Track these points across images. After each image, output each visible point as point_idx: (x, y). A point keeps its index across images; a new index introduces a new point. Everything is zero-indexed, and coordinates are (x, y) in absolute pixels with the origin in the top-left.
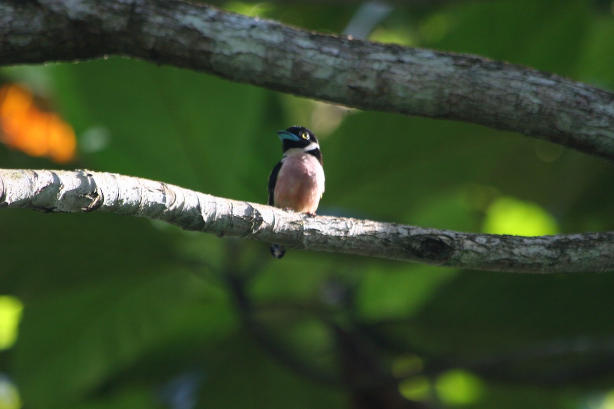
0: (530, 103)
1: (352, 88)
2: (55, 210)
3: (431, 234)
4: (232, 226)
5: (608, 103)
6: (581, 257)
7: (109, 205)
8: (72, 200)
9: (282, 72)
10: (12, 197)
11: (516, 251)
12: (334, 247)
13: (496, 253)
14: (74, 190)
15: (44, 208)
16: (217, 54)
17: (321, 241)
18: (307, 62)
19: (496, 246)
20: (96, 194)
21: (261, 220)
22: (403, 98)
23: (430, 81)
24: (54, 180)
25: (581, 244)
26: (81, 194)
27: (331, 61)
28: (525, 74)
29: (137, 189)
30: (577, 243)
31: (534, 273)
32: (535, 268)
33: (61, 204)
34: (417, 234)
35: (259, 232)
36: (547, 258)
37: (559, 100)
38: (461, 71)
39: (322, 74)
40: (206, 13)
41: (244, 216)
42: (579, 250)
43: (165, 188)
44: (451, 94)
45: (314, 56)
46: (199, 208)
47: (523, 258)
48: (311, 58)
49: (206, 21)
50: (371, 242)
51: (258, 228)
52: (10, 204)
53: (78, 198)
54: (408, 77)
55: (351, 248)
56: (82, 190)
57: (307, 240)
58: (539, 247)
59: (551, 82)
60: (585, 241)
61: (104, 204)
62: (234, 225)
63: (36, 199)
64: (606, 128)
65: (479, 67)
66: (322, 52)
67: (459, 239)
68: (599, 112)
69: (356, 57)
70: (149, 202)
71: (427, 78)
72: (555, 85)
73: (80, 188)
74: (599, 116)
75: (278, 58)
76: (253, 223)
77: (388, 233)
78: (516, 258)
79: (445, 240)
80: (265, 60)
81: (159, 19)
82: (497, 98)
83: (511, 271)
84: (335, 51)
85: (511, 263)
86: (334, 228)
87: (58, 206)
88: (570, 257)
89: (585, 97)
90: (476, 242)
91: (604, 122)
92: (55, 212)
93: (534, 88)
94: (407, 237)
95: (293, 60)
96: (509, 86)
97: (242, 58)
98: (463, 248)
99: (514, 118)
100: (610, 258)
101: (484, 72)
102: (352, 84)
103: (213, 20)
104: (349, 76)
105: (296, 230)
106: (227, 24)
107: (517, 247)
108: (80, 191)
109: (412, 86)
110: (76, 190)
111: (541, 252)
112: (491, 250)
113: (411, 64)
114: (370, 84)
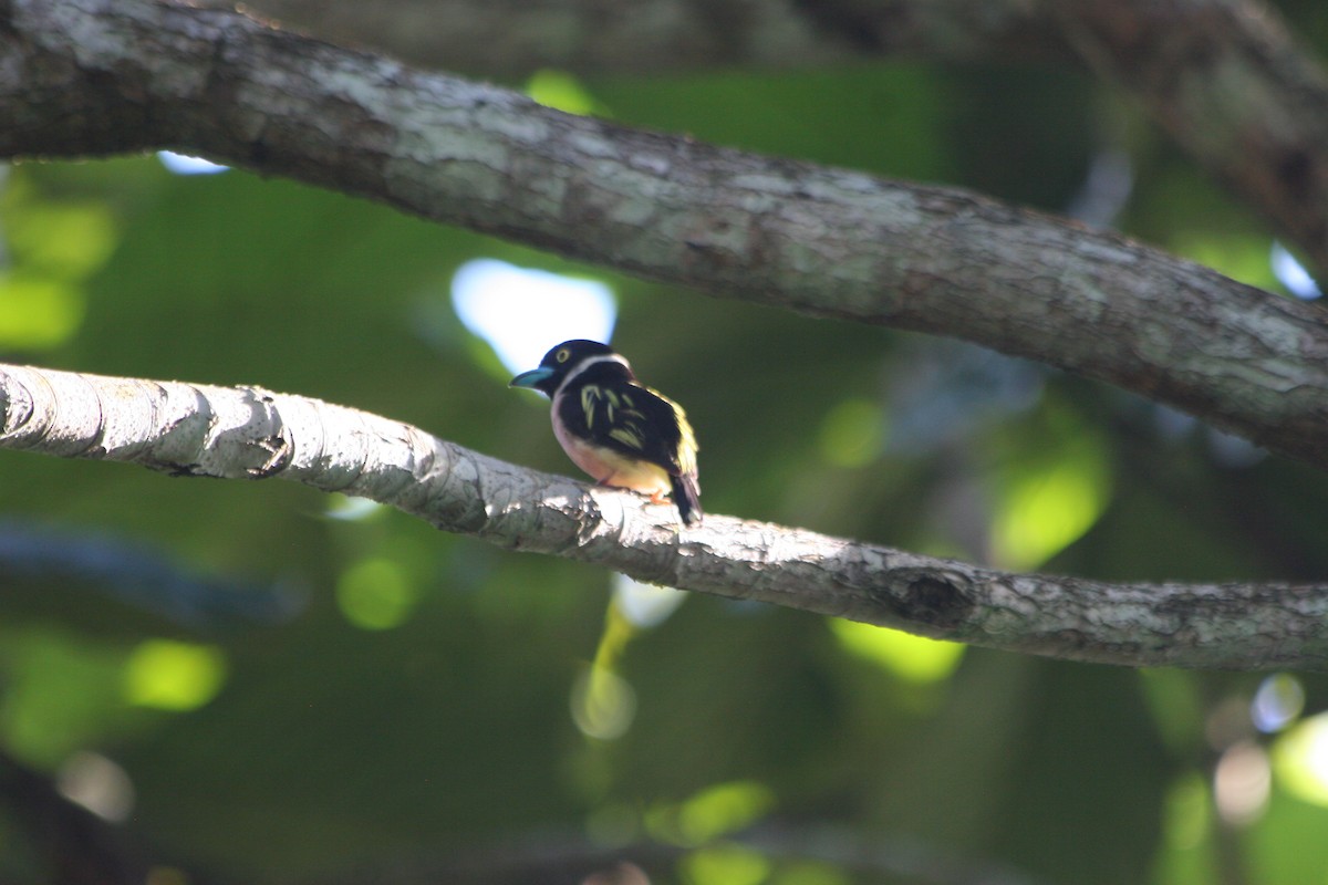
0: (1081, 300)
1: (692, 247)
2: (195, 470)
3: (930, 569)
4: (540, 526)
5: (1248, 308)
6: (1219, 635)
7: (303, 466)
8: (231, 451)
9: (542, 204)
10: (117, 437)
11: (1093, 614)
12: (735, 584)
13: (1053, 616)
14: (237, 429)
15: (173, 465)
16: (400, 159)
17: (712, 571)
18: (598, 187)
19: (1055, 601)
20: (281, 441)
21: (598, 518)
22: (805, 275)
23: (867, 241)
24: (200, 406)
25: (1220, 608)
26: (252, 438)
27: (650, 187)
28: (1071, 236)
29: (358, 435)
30: (1212, 603)
31: (1120, 663)
32: (1125, 654)
33: (208, 459)
34: (902, 565)
35: (592, 543)
36: (1154, 632)
37: (1145, 297)
38: (934, 223)
39: (629, 214)
40: (376, 69)
41: (566, 507)
42: (1217, 619)
43: (413, 437)
44: (911, 272)
45: (615, 174)
46: (477, 484)
47: (1104, 630)
48: (607, 178)
49: (379, 86)
50: (810, 578)
51: (590, 535)
52: (111, 451)
53: (245, 448)
54: (820, 230)
55: (769, 589)
56: (253, 430)
57: (686, 566)
58: (1137, 609)
59: (1128, 258)
60: (1227, 600)
61: (294, 462)
62: (545, 525)
63: (162, 444)
64: (1244, 361)
65: (973, 217)
66: (631, 167)
67: (982, 582)
68: (1230, 327)
69: (706, 182)
70: (380, 464)
71: (860, 234)
72: (1135, 265)
73: (249, 427)
74: (1228, 334)
75: (535, 175)
76: (583, 523)
77: (844, 561)
78: (1092, 629)
79: (956, 582)
80: (507, 178)
81: (276, 77)
82: (1013, 285)
83: (1077, 657)
84: (660, 165)
85: (1081, 640)
86: (738, 544)
87: (202, 462)
88: (1198, 634)
89: (1201, 293)
90: (1015, 591)
91: (1243, 349)
92: (194, 475)
93: (1092, 268)
94: (882, 572)
95: (567, 180)
96: (1038, 261)
97: (454, 170)
98: (990, 602)
99: (1046, 329)
100: (1275, 639)
101: (984, 227)
102: (697, 240)
103: (392, 84)
104: (690, 221)
105: (665, 544)
106: (424, 95)
107: (1095, 605)
108: (248, 433)
109: (826, 250)
110: (242, 430)
111: (1142, 620)
112: (1045, 610)
113: (826, 201)
114: (733, 242)
